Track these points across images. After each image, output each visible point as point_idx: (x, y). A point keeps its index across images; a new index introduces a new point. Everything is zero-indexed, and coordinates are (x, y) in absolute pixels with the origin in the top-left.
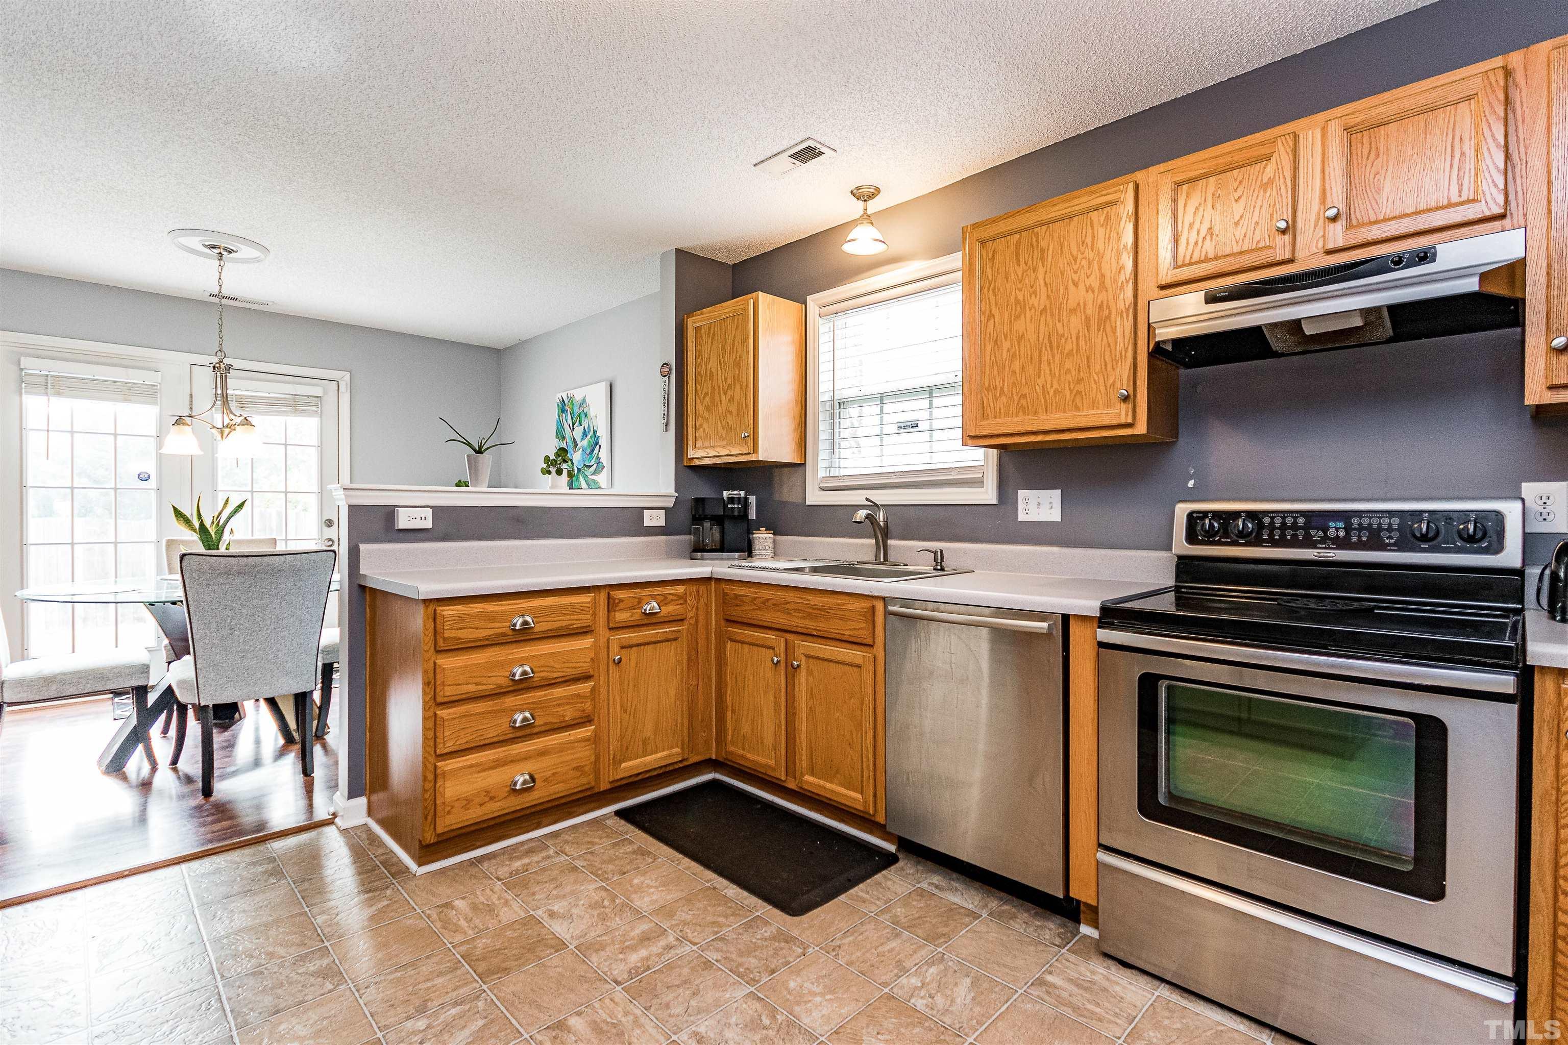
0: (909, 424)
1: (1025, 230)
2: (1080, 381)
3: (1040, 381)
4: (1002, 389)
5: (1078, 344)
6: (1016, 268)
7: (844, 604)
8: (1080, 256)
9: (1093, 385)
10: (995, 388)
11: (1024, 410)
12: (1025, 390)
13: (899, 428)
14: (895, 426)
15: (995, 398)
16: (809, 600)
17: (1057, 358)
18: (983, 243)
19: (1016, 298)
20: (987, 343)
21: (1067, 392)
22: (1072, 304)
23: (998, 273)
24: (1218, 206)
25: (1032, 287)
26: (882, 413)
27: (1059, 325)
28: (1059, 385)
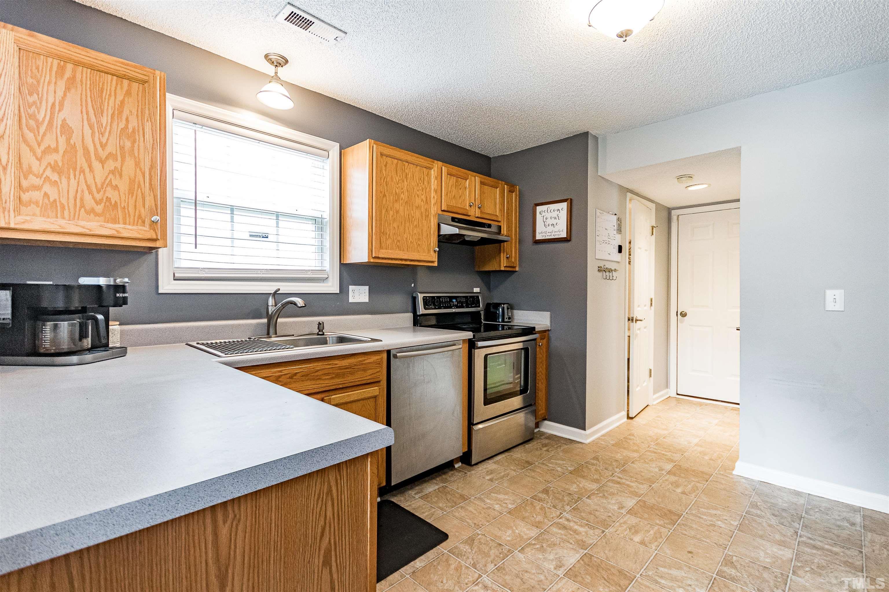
0: (260, 234)
1: (400, 160)
2: (419, 239)
3: (405, 236)
4: (389, 235)
5: (419, 224)
6: (396, 177)
7: (364, 360)
8: (419, 185)
9: (424, 243)
10: (386, 234)
11: (399, 248)
12: (399, 238)
13: (251, 236)
14: (248, 234)
15: (387, 239)
16: (337, 364)
17: (411, 227)
18: (382, 155)
19: (396, 191)
20: (383, 209)
21: (415, 244)
22: (417, 204)
23: (388, 175)
24: (456, 188)
25: (402, 189)
26: (232, 221)
27: (412, 212)
28: (412, 239)
